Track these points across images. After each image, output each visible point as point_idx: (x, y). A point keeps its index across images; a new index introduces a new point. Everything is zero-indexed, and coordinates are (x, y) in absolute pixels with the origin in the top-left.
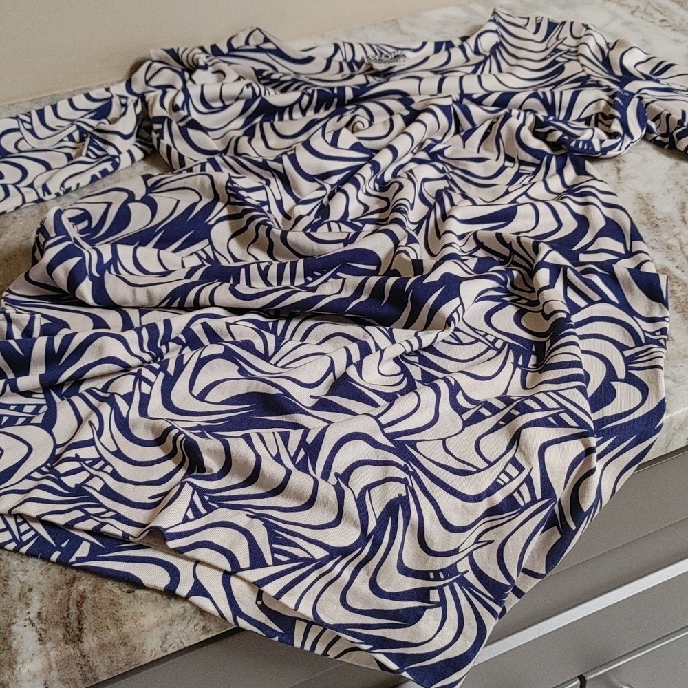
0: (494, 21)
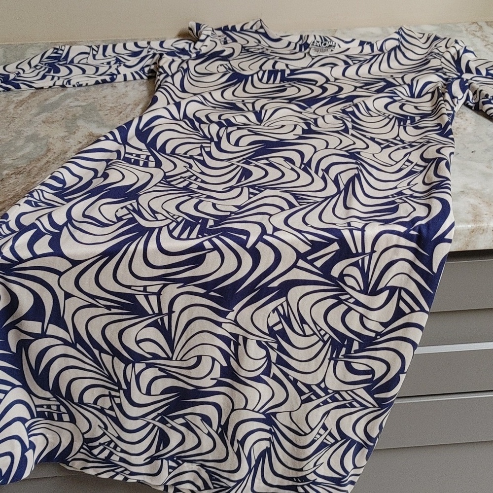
0: (398, 33)
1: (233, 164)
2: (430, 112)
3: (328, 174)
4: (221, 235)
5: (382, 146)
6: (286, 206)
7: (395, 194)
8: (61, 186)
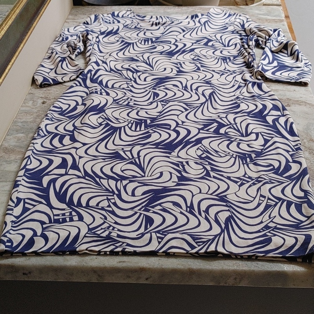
1: (147, 91)
2: (237, 55)
3: (198, 91)
4: (157, 127)
5: (220, 74)
6: (184, 110)
7: (236, 98)
8: (60, 110)
